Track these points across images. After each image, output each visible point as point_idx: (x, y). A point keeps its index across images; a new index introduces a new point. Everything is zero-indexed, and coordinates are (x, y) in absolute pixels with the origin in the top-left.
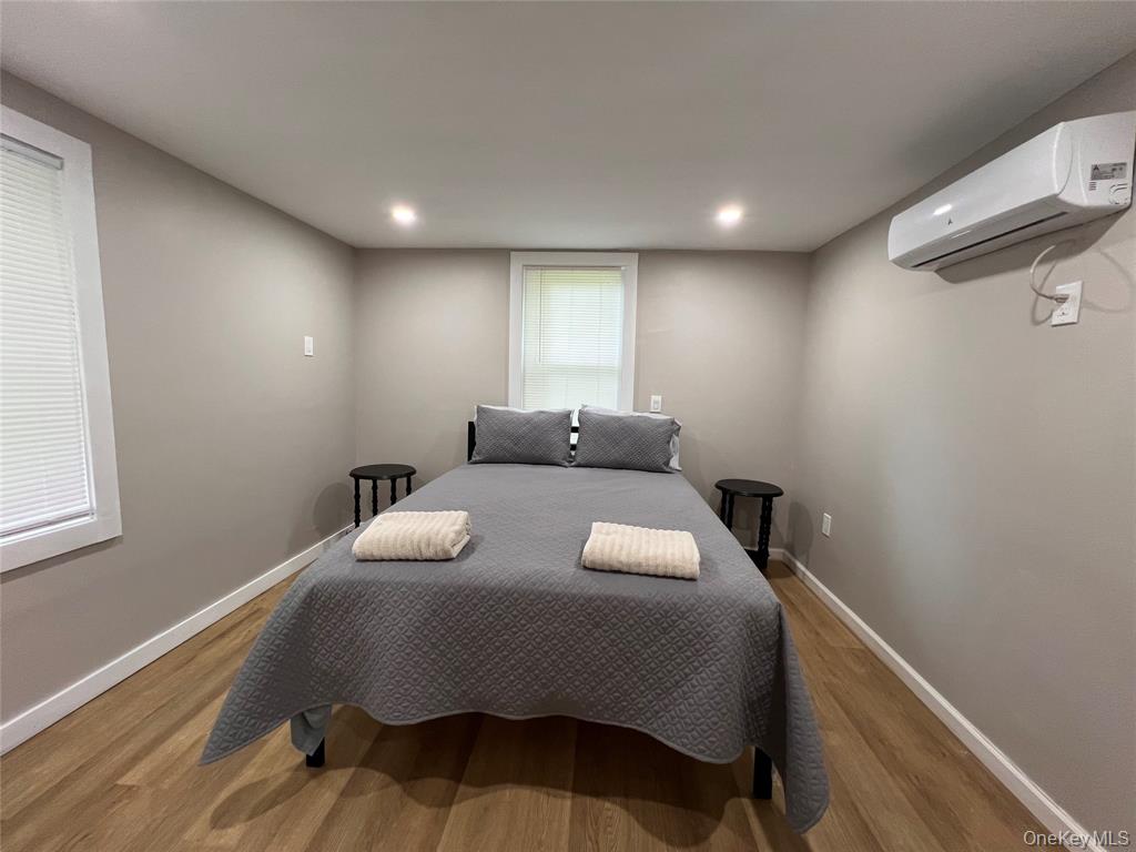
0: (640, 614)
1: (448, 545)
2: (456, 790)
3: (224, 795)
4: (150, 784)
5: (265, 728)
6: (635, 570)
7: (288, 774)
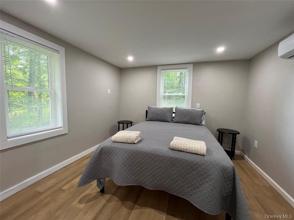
0: (186, 164)
1: (134, 140)
2: (135, 206)
3: (82, 196)
4: (68, 190)
5: (90, 181)
6: (185, 151)
7: (96, 193)
